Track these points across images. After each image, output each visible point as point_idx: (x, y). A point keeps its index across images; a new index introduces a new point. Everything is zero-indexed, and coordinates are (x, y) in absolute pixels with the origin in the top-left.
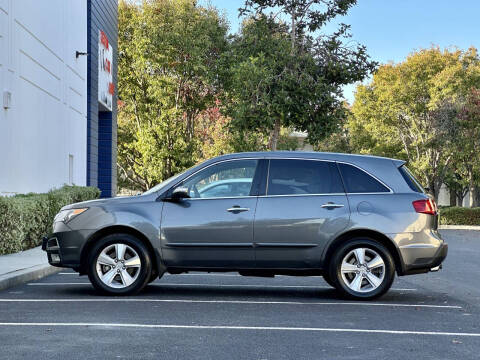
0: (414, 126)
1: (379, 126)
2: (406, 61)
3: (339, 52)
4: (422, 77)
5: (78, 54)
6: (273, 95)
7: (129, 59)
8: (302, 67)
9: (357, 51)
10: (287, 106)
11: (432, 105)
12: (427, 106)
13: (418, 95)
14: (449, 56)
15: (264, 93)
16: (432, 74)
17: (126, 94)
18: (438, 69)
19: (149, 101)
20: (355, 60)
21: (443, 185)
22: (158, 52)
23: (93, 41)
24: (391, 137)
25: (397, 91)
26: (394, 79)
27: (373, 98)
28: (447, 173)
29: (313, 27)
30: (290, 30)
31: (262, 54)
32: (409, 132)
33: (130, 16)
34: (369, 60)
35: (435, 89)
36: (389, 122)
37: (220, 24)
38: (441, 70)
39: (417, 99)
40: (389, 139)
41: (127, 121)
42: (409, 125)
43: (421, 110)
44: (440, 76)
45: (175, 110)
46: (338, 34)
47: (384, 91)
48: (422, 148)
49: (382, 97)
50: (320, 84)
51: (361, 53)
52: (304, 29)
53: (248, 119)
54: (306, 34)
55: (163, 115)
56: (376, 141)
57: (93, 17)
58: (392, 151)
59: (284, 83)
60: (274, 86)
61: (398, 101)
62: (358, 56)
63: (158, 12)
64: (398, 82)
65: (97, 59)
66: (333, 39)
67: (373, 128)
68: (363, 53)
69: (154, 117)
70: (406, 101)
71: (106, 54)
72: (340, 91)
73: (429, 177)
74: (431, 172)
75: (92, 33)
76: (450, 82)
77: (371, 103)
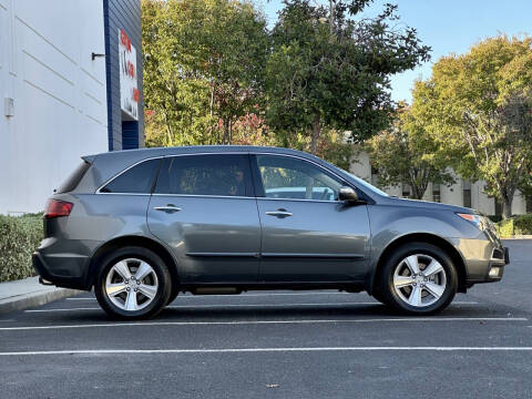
0: (481, 125)
1: (441, 127)
2: (470, 53)
3: (385, 37)
4: (488, 69)
5: (94, 56)
6: (309, 89)
7: (156, 62)
8: (343, 56)
9: (406, 36)
10: (326, 101)
11: (500, 100)
12: (495, 101)
13: (484, 89)
14: (518, 45)
15: (300, 87)
16: (500, 65)
17: (154, 101)
18: (506, 60)
19: (180, 108)
20: (404, 45)
21: (517, 192)
22: (186, 52)
23: (111, 42)
24: (457, 139)
25: (461, 86)
26: (456, 73)
27: (434, 95)
28: (521, 178)
29: (354, 10)
30: (328, 15)
31: (296, 43)
32: (476, 133)
33: (154, 14)
34: (420, 45)
35: (503, 82)
36: (453, 122)
37: (257, 19)
38: (510, 60)
39: (483, 95)
40: (454, 141)
41: (158, 132)
42: (476, 124)
43: (489, 107)
44: (508, 67)
45: (209, 117)
46: (383, 17)
47: (446, 87)
48: (491, 150)
49: (443, 94)
50: (364, 74)
51: (410, 37)
52: (345, 13)
53: (282, 118)
54: (346, 18)
55: (197, 123)
56: (438, 144)
57: (110, 14)
58: (458, 154)
59: (322, 75)
60: (311, 78)
61: (461, 98)
62: (407, 40)
63: (185, 7)
64: (461, 76)
65: (118, 61)
66: (378, 22)
67: (435, 130)
68: (412, 37)
69: (185, 125)
70: (471, 97)
71: (128, 56)
72: (388, 81)
73: (501, 183)
74: (502, 177)
75: (111, 32)
76: (520, 73)
77: (431, 102)
